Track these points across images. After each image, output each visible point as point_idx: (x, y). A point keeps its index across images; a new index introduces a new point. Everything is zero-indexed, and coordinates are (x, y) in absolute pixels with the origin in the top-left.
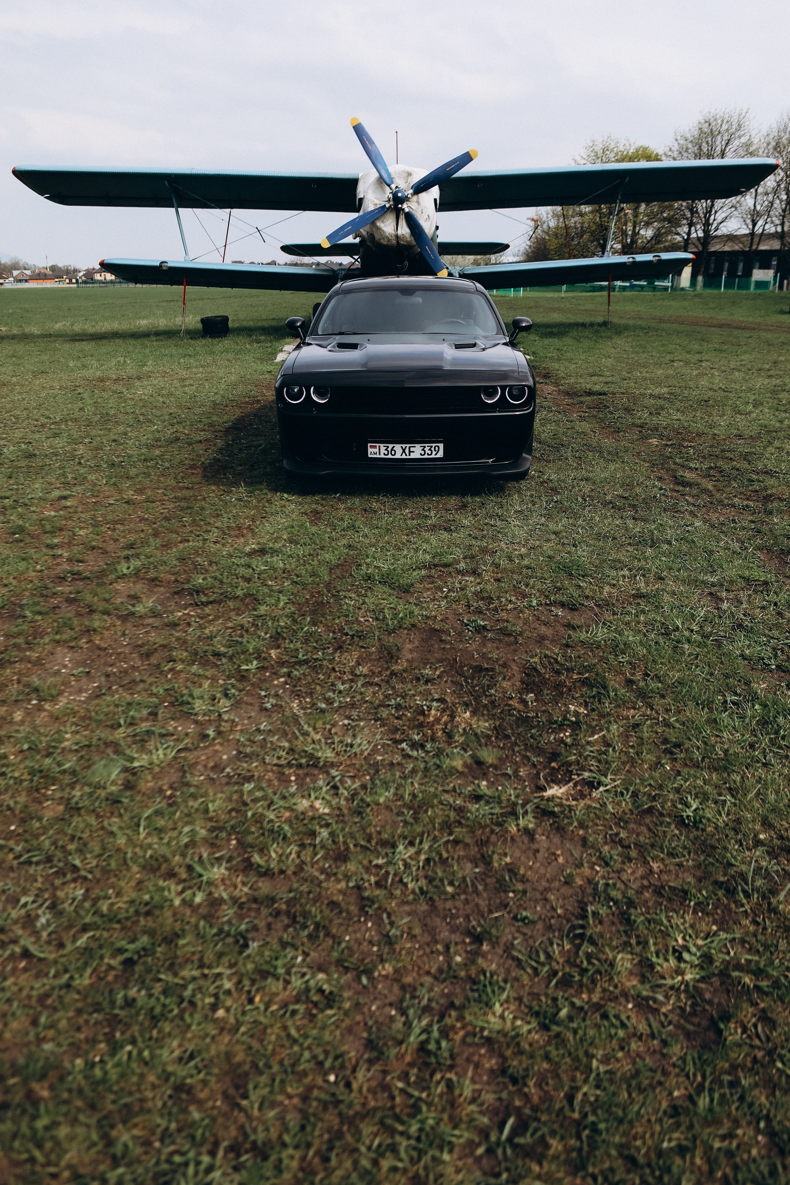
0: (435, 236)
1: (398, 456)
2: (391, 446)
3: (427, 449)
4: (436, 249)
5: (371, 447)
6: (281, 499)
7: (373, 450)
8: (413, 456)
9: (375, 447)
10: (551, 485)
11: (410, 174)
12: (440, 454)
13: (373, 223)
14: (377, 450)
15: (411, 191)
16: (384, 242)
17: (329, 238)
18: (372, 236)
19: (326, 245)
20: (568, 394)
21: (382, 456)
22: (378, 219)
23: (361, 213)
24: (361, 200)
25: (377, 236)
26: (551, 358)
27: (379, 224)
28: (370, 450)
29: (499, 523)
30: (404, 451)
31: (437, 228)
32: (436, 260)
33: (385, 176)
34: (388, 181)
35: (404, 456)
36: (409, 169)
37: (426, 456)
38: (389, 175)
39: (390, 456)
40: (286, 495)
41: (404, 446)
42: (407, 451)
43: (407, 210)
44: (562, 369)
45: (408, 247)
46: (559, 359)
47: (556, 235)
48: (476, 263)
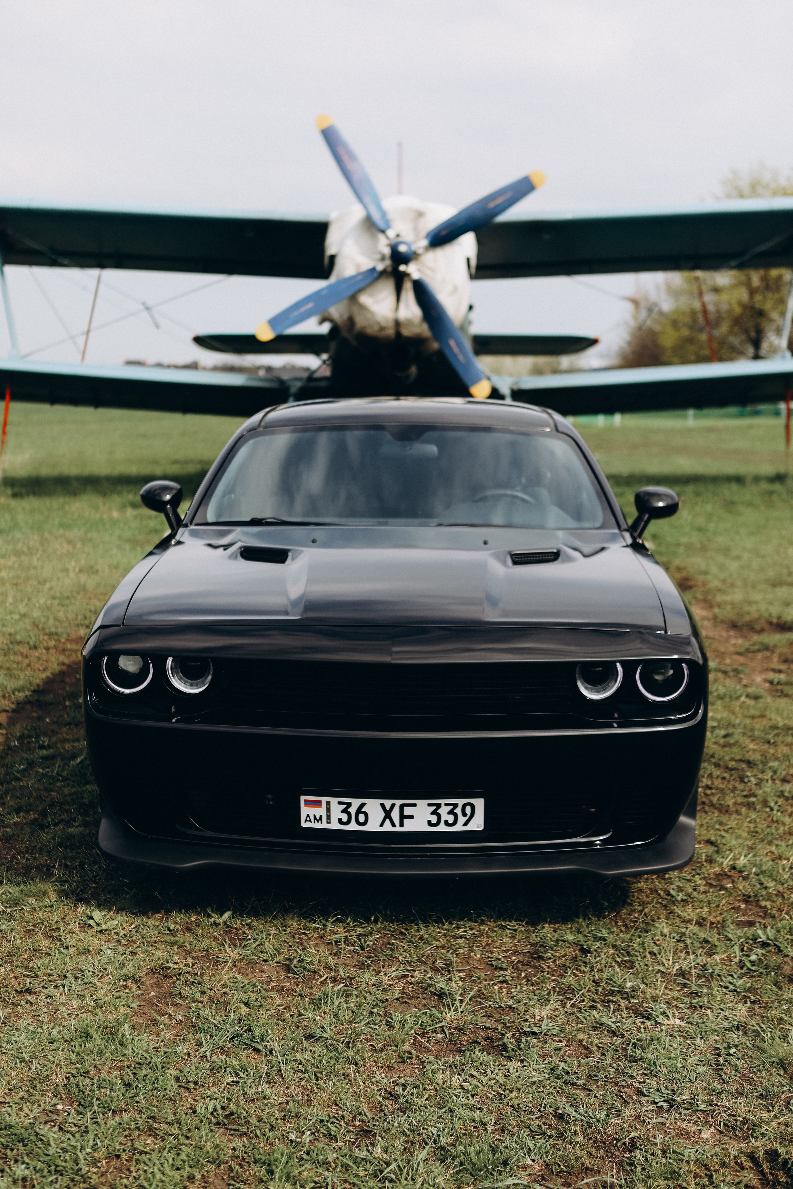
0: (466, 323)
1: (373, 826)
2: (356, 803)
3: (444, 811)
4: (468, 346)
5: (308, 803)
6: (85, 926)
7: (313, 811)
8: (409, 826)
9: (318, 804)
10: (742, 886)
11: (420, 214)
12: (477, 824)
13: (353, 298)
14: (321, 811)
15: (425, 243)
16: (372, 330)
17: (273, 322)
18: (351, 321)
19: (266, 335)
20: (734, 626)
21: (335, 825)
22: (361, 290)
23: (333, 279)
24: (332, 258)
25: (360, 322)
26: (689, 547)
27: (364, 299)
28: (305, 811)
29: (628, 1023)
30: (388, 814)
31: (471, 308)
32: (469, 365)
33: (376, 217)
34: (381, 224)
35: (388, 827)
36: (417, 204)
37: (442, 828)
38: (384, 214)
39: (353, 826)
40: (97, 915)
41: (388, 803)
42: (395, 815)
43: (415, 276)
44: (714, 570)
45: (418, 341)
46: (704, 549)
47: (675, 324)
48: (538, 371)
